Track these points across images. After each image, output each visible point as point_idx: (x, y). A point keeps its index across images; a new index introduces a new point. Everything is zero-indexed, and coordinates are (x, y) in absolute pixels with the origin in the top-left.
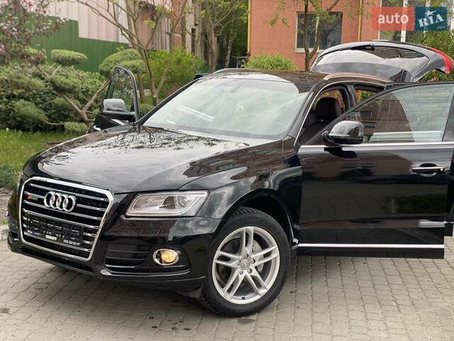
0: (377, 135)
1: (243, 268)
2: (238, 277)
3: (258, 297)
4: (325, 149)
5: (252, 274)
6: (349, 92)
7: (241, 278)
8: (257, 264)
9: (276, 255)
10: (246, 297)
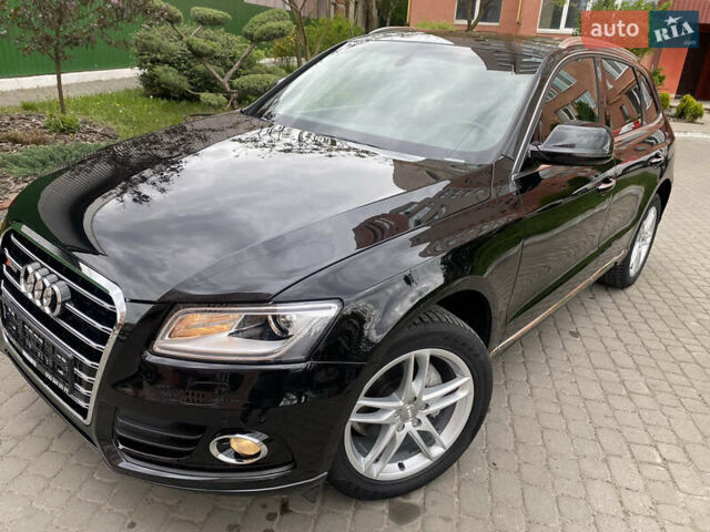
1: (404, 419)
2: (394, 437)
5: (420, 428)
7: (401, 437)
8: (430, 410)
9: (467, 392)
10: (405, 463)
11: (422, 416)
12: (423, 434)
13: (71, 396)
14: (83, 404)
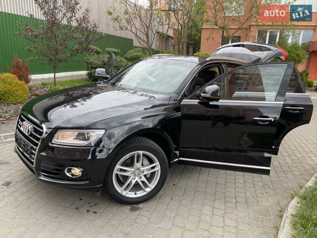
0: (237, 94)
1: (135, 175)
2: (131, 181)
3: (145, 193)
4: (199, 102)
5: (141, 180)
6: (222, 68)
7: (134, 182)
8: (145, 173)
9: (158, 168)
10: (137, 193)
11: (142, 175)
12: (143, 182)
13: (30, 159)
14: (33, 161)
